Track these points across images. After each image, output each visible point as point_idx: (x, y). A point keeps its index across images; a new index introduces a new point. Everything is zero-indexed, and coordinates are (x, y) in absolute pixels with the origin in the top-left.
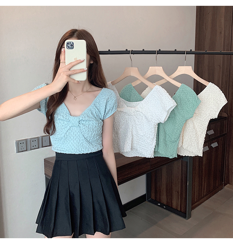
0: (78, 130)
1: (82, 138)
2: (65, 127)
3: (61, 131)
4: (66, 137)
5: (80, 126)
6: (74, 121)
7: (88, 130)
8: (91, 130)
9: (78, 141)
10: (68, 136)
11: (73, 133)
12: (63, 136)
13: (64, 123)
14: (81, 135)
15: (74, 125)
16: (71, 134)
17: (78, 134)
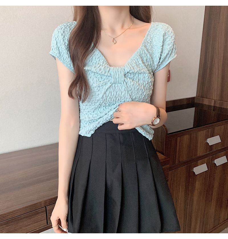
2: (104, 84)
3: (98, 90)
4: (105, 98)
7: (138, 87)
8: (142, 88)
10: (109, 97)
11: (115, 93)
12: (101, 97)
13: (101, 78)
14: (128, 96)
15: (118, 80)
17: (123, 94)
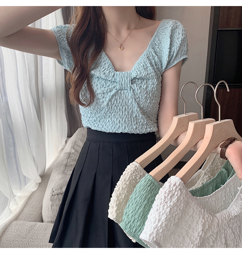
0: (130, 95)
1: (135, 109)
4: (110, 106)
5: (133, 88)
6: (124, 81)
9: (129, 113)
11: (121, 100)
15: (124, 86)
16: (118, 102)
17: (130, 102)
